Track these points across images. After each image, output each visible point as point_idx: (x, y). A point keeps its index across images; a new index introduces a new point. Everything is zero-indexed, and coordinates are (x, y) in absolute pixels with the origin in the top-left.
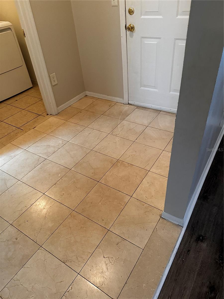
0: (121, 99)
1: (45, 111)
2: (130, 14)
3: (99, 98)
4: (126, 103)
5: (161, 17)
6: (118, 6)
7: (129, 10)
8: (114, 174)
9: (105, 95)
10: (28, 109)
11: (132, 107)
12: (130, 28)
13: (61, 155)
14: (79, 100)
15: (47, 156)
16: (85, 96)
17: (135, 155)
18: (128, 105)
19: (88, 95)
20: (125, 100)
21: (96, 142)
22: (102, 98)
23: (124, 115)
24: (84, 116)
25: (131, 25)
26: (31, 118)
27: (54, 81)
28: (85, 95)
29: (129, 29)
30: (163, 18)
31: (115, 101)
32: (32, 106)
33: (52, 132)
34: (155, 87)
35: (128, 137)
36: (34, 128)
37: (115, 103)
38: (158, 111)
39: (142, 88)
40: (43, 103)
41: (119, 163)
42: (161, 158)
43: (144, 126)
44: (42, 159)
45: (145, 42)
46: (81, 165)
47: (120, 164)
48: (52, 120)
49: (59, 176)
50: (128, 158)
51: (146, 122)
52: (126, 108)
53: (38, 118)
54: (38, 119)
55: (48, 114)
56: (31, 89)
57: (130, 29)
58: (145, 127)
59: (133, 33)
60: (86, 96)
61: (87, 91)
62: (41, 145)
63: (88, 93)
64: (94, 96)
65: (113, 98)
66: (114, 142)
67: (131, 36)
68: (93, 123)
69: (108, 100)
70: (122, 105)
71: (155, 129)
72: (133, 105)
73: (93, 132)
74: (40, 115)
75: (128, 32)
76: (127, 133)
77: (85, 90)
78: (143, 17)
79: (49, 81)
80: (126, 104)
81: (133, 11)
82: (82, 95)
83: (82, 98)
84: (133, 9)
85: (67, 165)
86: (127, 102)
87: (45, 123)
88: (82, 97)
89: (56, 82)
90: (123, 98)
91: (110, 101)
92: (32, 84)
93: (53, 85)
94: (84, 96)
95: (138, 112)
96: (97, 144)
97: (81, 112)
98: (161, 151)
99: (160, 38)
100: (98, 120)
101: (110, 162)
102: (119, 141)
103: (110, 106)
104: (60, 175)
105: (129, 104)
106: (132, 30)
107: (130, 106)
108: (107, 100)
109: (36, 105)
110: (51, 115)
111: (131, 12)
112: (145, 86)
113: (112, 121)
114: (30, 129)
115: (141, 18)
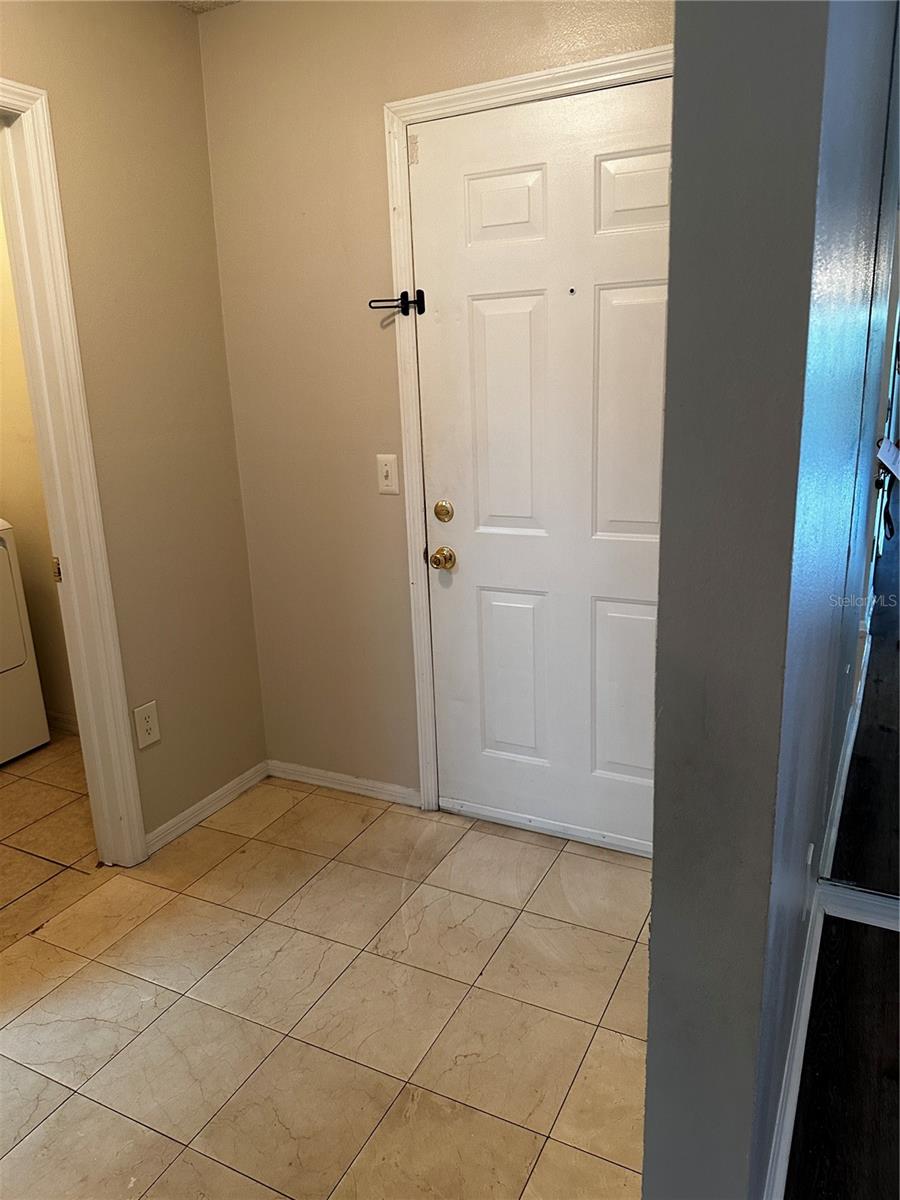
0: (411, 790)
1: (92, 848)
2: (439, 519)
3: (319, 787)
4: (431, 808)
5: (541, 533)
6: (400, 495)
7: (435, 509)
8: (392, 1161)
9: (345, 773)
10: (19, 842)
11: (454, 822)
12: (442, 559)
13: (144, 1069)
14: (241, 795)
15: (83, 1074)
16: (260, 782)
17: (478, 1056)
18: (436, 816)
19: (275, 774)
20: (427, 796)
21: (307, 994)
22: (331, 786)
23: (423, 861)
24: (254, 867)
25: (442, 550)
26: (28, 883)
27: (148, 732)
28: (264, 776)
29: (437, 562)
30: (547, 535)
31: (386, 798)
32: (37, 825)
33: (114, 947)
34: (535, 751)
35: (445, 962)
36: (33, 932)
37: (387, 805)
38: (557, 842)
39: (489, 752)
40: (89, 812)
41: (413, 1100)
42: (590, 1067)
43: (507, 910)
44: (55, 1094)
45: (495, 603)
46: (236, 1117)
47: (416, 1106)
48: (119, 888)
49: (131, 1185)
50: (450, 1070)
51: (512, 890)
52: (431, 826)
53: (58, 880)
54: (55, 888)
55: (101, 865)
56: (43, 752)
57: (444, 561)
58: (512, 914)
59: (451, 573)
60: (269, 777)
61: (272, 759)
62: (59, 1017)
63: (276, 766)
64: (299, 780)
65: (379, 784)
66: (387, 991)
67: (446, 583)
68: (295, 900)
69: (359, 795)
70: (414, 812)
71: (553, 924)
72: (458, 815)
73: (293, 946)
74: (68, 867)
75: (434, 572)
76: (439, 942)
77: (264, 756)
78: (482, 529)
79: (129, 732)
80: (429, 811)
81: (450, 510)
82: (252, 775)
83: (248, 789)
84: (448, 506)
85: (171, 1121)
86: (434, 801)
87: (89, 905)
88: (252, 783)
89: (155, 736)
90: (417, 787)
91: (363, 796)
92: (50, 730)
93: (141, 747)
94: (259, 779)
95: (480, 848)
96: (310, 1001)
97: (244, 852)
98: (589, 1030)
99: (542, 594)
100: (315, 887)
101: (372, 1098)
102: (405, 984)
103: (363, 821)
104: (133, 1180)
105: (439, 809)
106: (448, 565)
107: (447, 819)
108: (354, 794)
109: (55, 820)
110: (114, 865)
111: (443, 514)
112: (499, 745)
113: (374, 888)
114: (15, 939)
115: (478, 531)
